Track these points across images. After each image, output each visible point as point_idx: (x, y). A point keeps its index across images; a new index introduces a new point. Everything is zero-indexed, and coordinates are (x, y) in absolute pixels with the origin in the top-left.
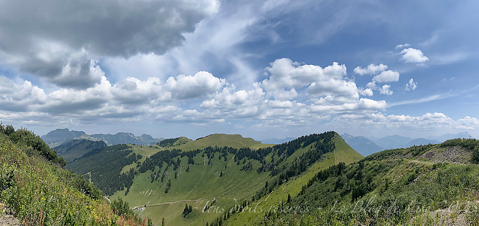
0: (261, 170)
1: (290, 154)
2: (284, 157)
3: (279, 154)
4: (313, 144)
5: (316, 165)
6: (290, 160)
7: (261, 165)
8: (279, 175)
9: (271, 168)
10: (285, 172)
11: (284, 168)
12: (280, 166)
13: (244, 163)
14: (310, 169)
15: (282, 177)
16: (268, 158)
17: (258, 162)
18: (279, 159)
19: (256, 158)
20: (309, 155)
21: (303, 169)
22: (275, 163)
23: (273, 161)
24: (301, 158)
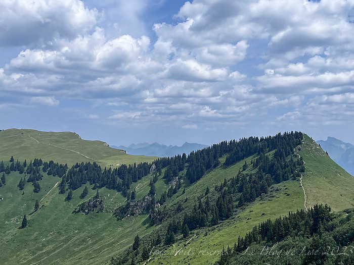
0: (123, 213)
1: (193, 178)
2: (178, 186)
3: (168, 179)
4: (248, 160)
5: (257, 207)
6: (193, 194)
7: (123, 202)
8: (166, 223)
9: (149, 208)
10: (180, 218)
11: (179, 209)
12: (169, 204)
13: (83, 196)
14: (242, 214)
15: (173, 229)
16: (141, 188)
17: (117, 194)
18: (166, 189)
19: (112, 186)
20: (239, 184)
21: (223, 214)
22: (157, 197)
23: (152, 193)
24: (219, 189)
